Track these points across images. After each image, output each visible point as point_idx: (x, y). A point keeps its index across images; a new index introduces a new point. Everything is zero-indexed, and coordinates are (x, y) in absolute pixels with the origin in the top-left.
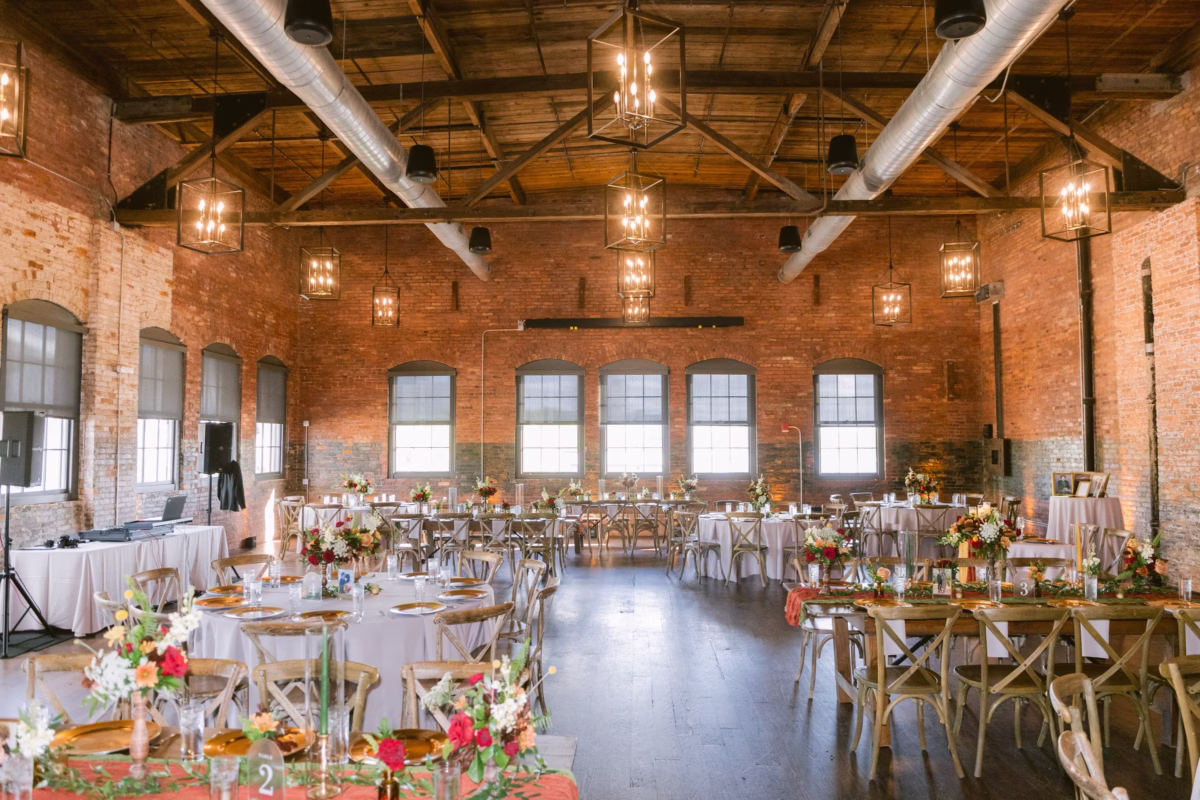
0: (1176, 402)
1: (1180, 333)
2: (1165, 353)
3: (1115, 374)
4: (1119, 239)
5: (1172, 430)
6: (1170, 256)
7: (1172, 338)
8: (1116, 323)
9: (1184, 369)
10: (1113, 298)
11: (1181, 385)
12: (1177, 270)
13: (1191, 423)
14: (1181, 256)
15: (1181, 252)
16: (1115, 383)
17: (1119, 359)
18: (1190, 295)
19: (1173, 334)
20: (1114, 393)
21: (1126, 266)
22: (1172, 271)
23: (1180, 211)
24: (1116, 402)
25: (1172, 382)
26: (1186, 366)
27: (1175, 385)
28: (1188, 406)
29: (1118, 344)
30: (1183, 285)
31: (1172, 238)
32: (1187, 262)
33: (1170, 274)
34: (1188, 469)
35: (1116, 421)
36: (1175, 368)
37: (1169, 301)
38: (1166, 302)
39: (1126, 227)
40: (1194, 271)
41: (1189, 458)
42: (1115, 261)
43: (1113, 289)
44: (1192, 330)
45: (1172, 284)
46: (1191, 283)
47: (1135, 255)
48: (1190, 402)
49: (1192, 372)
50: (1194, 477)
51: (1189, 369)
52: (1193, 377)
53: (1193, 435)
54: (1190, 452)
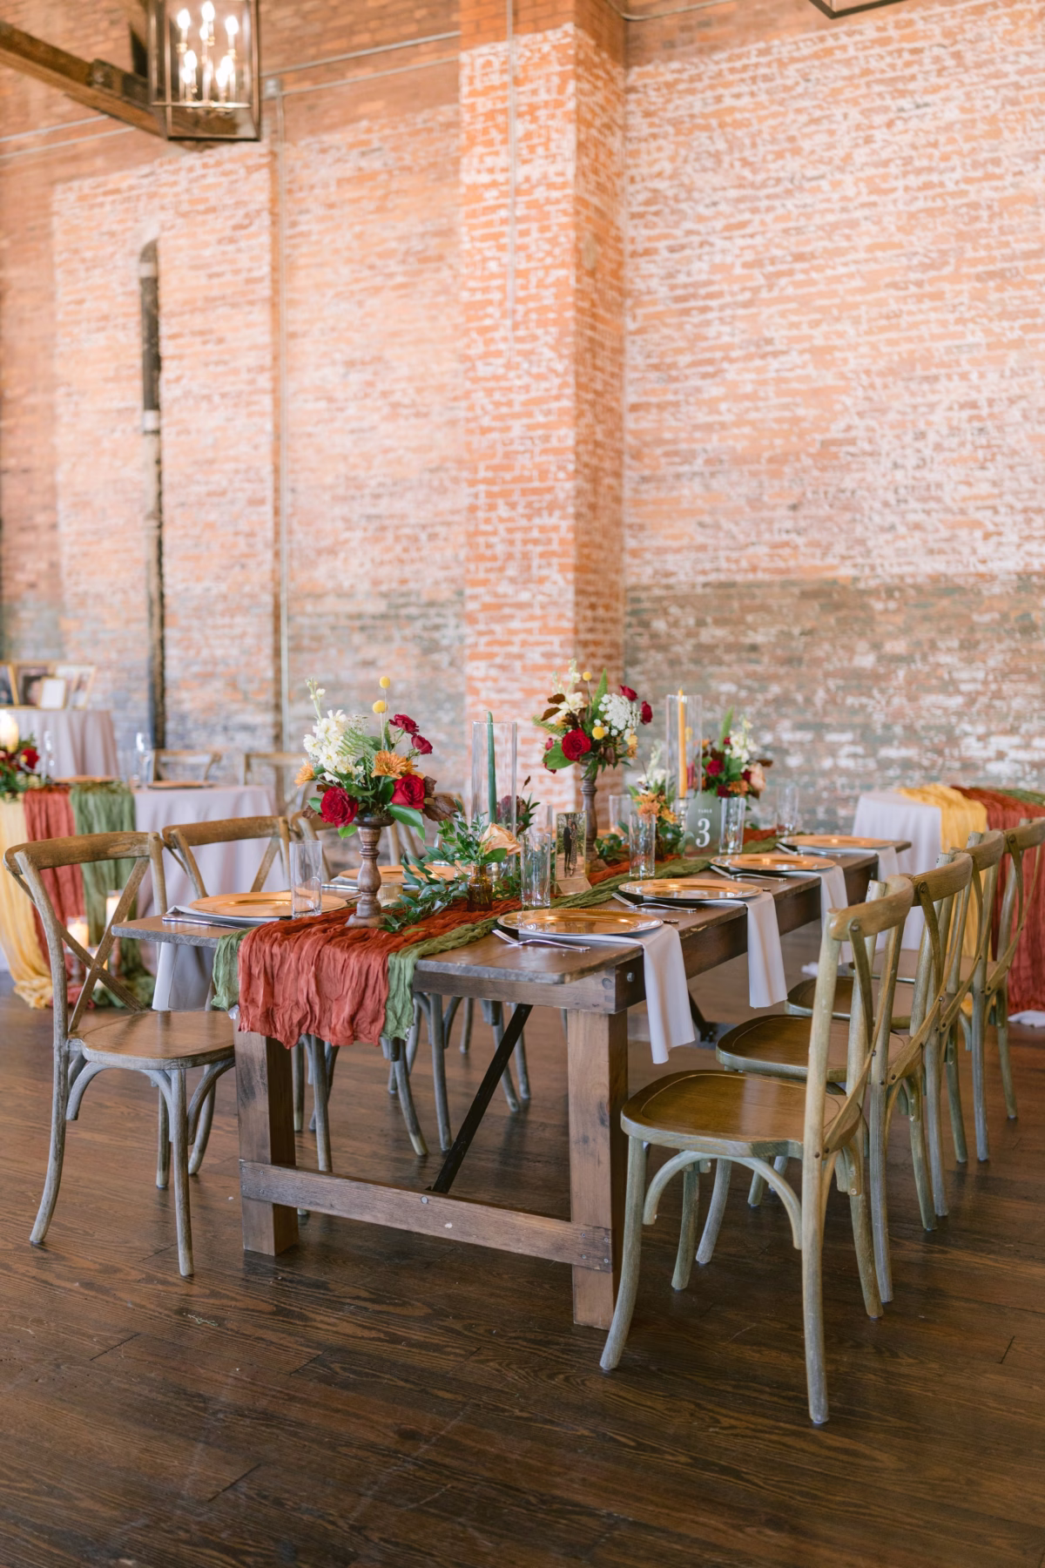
0: (210, 526)
1: (223, 396)
2: (188, 432)
3: (52, 470)
4: (72, 197)
5: (199, 579)
6: (206, 245)
7: (204, 405)
8: (58, 367)
9: (230, 466)
10: (52, 315)
11: (223, 493)
12: (218, 275)
13: (243, 566)
14: (231, 248)
15: (232, 241)
16: (52, 490)
17: (64, 439)
18: (249, 325)
19: (208, 398)
20: (50, 507)
21: (88, 255)
22: (211, 276)
23: (232, 160)
24: (54, 527)
25: (203, 489)
26: (236, 459)
27: (210, 494)
28: (237, 534)
29: (61, 410)
30: (234, 305)
31: (213, 210)
32: (244, 261)
33: (203, 281)
34: (235, 652)
35: (54, 566)
36: (211, 462)
37: (202, 333)
38: (194, 333)
39: (92, 174)
40: (259, 280)
41: (237, 631)
42: (59, 239)
43: (51, 297)
44: (251, 393)
45: (208, 300)
46: (252, 303)
47: (112, 234)
48: (243, 526)
49: (248, 470)
50: (248, 664)
51: (242, 466)
52: (249, 481)
53: (247, 589)
54: (239, 620)
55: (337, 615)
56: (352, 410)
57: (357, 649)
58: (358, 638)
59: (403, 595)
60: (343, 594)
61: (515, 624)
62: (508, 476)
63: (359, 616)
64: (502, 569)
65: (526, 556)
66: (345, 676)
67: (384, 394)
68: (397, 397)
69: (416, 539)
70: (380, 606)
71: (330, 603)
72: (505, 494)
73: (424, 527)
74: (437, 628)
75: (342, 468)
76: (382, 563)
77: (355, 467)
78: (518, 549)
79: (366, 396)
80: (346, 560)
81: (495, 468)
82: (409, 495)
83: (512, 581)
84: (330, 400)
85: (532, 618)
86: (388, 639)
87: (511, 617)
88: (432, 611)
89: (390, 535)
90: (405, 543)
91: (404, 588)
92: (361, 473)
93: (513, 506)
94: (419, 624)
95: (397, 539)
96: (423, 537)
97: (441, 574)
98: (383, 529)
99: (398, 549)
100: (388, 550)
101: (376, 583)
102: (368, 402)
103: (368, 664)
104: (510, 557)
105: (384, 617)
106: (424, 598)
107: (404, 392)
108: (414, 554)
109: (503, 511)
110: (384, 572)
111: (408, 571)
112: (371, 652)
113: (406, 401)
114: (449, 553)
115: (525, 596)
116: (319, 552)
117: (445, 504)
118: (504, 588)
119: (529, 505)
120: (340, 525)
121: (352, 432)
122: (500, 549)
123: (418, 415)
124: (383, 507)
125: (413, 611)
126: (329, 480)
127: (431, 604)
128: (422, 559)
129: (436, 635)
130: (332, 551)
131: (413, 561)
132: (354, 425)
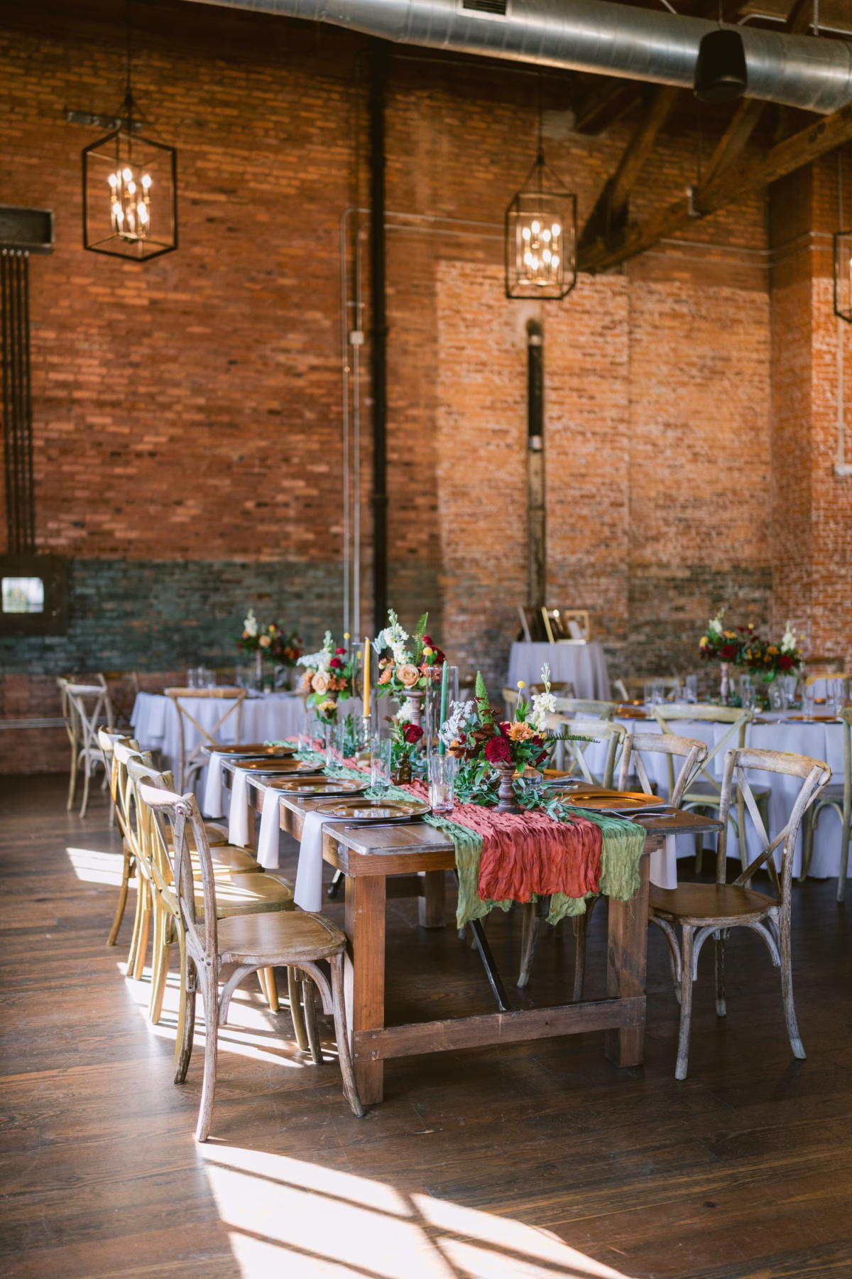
0: (584, 518)
1: (594, 434)
2: (566, 454)
3: (433, 465)
4: (455, 272)
5: (573, 552)
6: (582, 334)
7: (579, 438)
8: (440, 391)
9: (598, 480)
10: (436, 353)
11: (593, 497)
12: (591, 355)
13: (607, 546)
14: (600, 340)
15: (601, 335)
16: (434, 481)
17: (444, 444)
18: (613, 391)
19: (583, 434)
20: (433, 494)
21: (469, 316)
22: (585, 355)
23: (602, 284)
24: (434, 508)
25: (577, 493)
26: (603, 476)
27: (582, 497)
28: (603, 524)
29: (441, 422)
30: (602, 377)
31: (587, 312)
32: (610, 350)
33: (579, 356)
34: (600, 601)
35: (435, 538)
36: (583, 476)
37: (578, 390)
38: (572, 389)
39: (473, 260)
40: (621, 364)
41: (603, 587)
42: (442, 299)
43: (434, 340)
44: (614, 435)
45: (582, 369)
46: (615, 378)
47: (490, 307)
48: (607, 519)
49: (611, 484)
50: (610, 609)
51: (607, 481)
52: (612, 490)
53: (610, 560)
54: (603, 581)
55: (658, 579)
56: (669, 453)
57: (671, 600)
58: (672, 593)
59: (700, 567)
60: (661, 565)
61: (839, 587)
62: (835, 507)
63: (673, 579)
64: (831, 557)
65: (844, 551)
66: (664, 615)
67: (689, 447)
68: (697, 449)
69: (709, 534)
70: (687, 574)
71: (654, 571)
72: (834, 517)
73: (714, 528)
74: (722, 587)
75: (661, 488)
76: (688, 548)
77: (669, 488)
78: (840, 546)
79: (678, 446)
80: (665, 545)
81: (829, 503)
82: (705, 508)
83: (837, 563)
84: (654, 445)
85: (847, 583)
86: (692, 594)
87: (836, 583)
88: (718, 578)
89: (693, 532)
90: (703, 536)
91: (702, 563)
92: (674, 492)
93: (837, 523)
94: (710, 586)
95: (698, 533)
96: (714, 533)
97: (723, 556)
98: (689, 527)
99: (698, 540)
100: (692, 540)
101: (684, 559)
102: (680, 450)
103: (680, 609)
104: (835, 550)
105: (688, 580)
106: (714, 569)
107: (702, 447)
108: (708, 543)
109: (832, 525)
110: (689, 553)
111: (704, 553)
112: (682, 601)
113: (703, 452)
114: (728, 544)
115: (843, 572)
116: (647, 539)
117: (726, 515)
118: (833, 567)
119: (846, 524)
120: (661, 523)
121: (669, 466)
122: (831, 546)
123: (710, 461)
124: (689, 513)
125: (707, 577)
126: (653, 494)
127: (718, 573)
128: (713, 547)
129: (721, 592)
130: (656, 539)
131: (707, 547)
132: (670, 462)
